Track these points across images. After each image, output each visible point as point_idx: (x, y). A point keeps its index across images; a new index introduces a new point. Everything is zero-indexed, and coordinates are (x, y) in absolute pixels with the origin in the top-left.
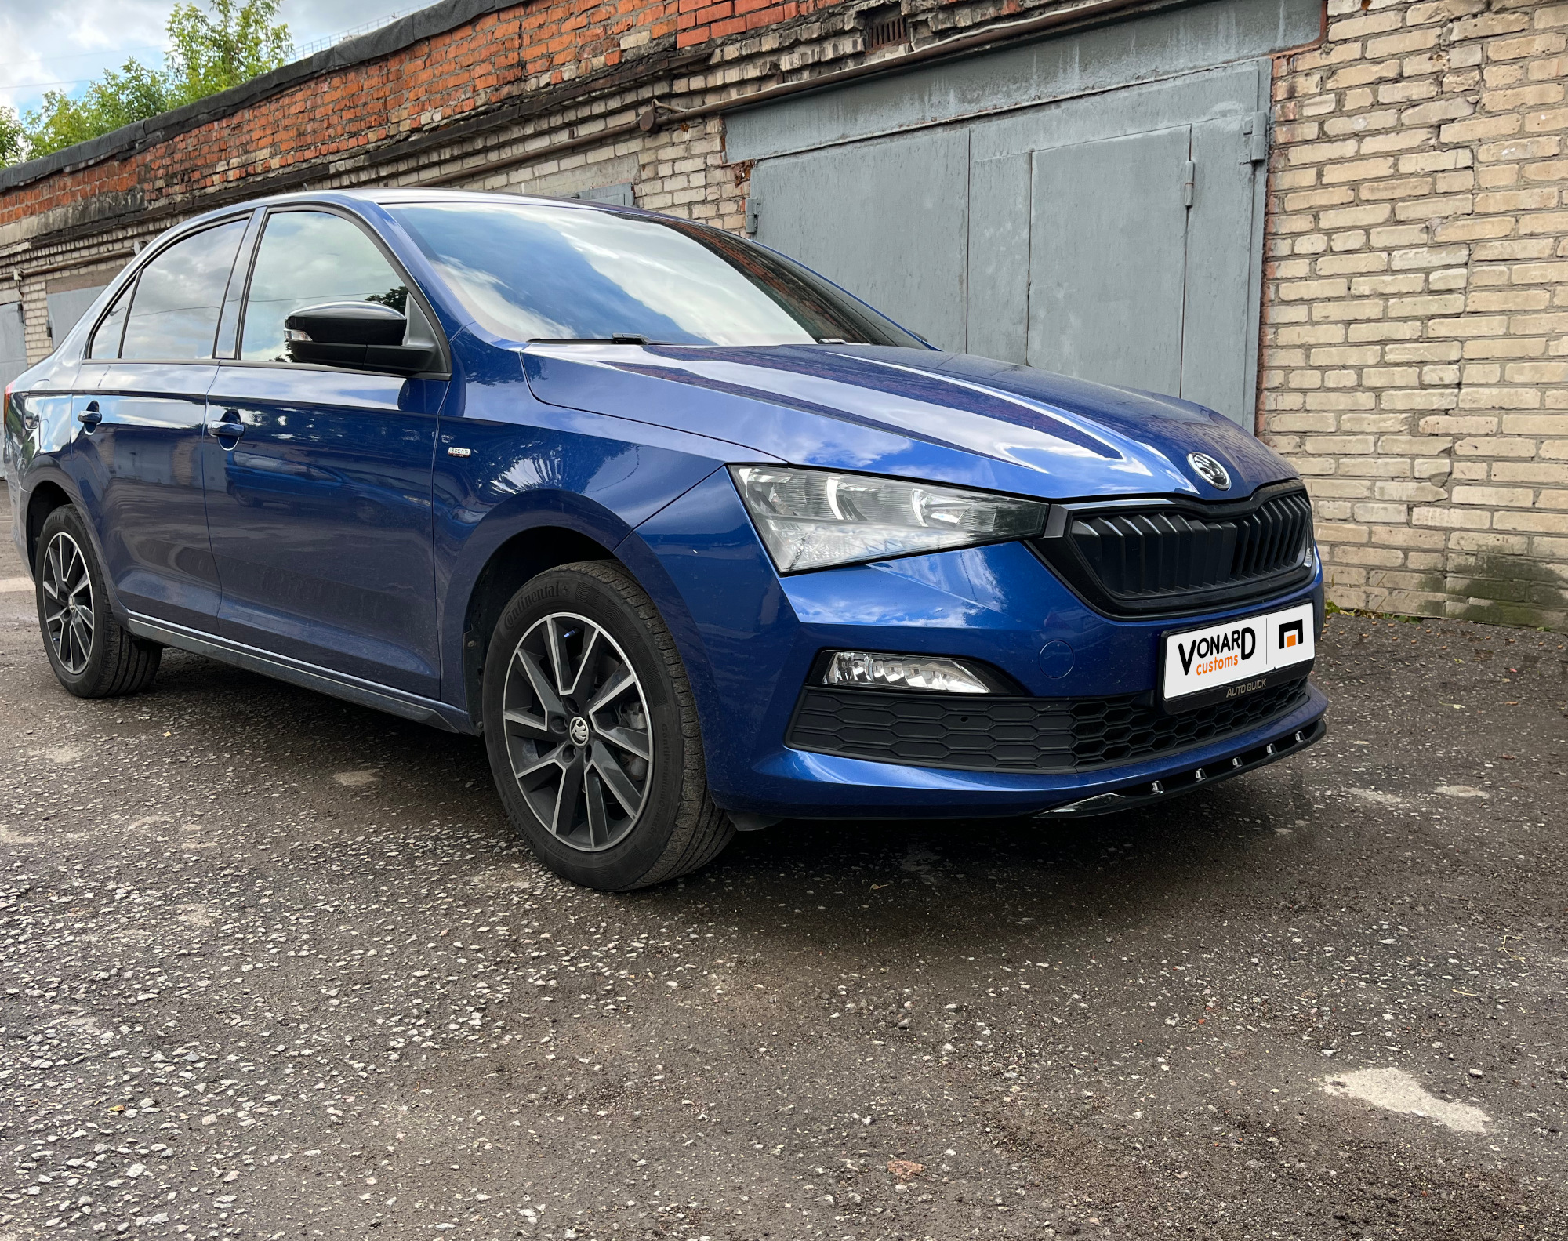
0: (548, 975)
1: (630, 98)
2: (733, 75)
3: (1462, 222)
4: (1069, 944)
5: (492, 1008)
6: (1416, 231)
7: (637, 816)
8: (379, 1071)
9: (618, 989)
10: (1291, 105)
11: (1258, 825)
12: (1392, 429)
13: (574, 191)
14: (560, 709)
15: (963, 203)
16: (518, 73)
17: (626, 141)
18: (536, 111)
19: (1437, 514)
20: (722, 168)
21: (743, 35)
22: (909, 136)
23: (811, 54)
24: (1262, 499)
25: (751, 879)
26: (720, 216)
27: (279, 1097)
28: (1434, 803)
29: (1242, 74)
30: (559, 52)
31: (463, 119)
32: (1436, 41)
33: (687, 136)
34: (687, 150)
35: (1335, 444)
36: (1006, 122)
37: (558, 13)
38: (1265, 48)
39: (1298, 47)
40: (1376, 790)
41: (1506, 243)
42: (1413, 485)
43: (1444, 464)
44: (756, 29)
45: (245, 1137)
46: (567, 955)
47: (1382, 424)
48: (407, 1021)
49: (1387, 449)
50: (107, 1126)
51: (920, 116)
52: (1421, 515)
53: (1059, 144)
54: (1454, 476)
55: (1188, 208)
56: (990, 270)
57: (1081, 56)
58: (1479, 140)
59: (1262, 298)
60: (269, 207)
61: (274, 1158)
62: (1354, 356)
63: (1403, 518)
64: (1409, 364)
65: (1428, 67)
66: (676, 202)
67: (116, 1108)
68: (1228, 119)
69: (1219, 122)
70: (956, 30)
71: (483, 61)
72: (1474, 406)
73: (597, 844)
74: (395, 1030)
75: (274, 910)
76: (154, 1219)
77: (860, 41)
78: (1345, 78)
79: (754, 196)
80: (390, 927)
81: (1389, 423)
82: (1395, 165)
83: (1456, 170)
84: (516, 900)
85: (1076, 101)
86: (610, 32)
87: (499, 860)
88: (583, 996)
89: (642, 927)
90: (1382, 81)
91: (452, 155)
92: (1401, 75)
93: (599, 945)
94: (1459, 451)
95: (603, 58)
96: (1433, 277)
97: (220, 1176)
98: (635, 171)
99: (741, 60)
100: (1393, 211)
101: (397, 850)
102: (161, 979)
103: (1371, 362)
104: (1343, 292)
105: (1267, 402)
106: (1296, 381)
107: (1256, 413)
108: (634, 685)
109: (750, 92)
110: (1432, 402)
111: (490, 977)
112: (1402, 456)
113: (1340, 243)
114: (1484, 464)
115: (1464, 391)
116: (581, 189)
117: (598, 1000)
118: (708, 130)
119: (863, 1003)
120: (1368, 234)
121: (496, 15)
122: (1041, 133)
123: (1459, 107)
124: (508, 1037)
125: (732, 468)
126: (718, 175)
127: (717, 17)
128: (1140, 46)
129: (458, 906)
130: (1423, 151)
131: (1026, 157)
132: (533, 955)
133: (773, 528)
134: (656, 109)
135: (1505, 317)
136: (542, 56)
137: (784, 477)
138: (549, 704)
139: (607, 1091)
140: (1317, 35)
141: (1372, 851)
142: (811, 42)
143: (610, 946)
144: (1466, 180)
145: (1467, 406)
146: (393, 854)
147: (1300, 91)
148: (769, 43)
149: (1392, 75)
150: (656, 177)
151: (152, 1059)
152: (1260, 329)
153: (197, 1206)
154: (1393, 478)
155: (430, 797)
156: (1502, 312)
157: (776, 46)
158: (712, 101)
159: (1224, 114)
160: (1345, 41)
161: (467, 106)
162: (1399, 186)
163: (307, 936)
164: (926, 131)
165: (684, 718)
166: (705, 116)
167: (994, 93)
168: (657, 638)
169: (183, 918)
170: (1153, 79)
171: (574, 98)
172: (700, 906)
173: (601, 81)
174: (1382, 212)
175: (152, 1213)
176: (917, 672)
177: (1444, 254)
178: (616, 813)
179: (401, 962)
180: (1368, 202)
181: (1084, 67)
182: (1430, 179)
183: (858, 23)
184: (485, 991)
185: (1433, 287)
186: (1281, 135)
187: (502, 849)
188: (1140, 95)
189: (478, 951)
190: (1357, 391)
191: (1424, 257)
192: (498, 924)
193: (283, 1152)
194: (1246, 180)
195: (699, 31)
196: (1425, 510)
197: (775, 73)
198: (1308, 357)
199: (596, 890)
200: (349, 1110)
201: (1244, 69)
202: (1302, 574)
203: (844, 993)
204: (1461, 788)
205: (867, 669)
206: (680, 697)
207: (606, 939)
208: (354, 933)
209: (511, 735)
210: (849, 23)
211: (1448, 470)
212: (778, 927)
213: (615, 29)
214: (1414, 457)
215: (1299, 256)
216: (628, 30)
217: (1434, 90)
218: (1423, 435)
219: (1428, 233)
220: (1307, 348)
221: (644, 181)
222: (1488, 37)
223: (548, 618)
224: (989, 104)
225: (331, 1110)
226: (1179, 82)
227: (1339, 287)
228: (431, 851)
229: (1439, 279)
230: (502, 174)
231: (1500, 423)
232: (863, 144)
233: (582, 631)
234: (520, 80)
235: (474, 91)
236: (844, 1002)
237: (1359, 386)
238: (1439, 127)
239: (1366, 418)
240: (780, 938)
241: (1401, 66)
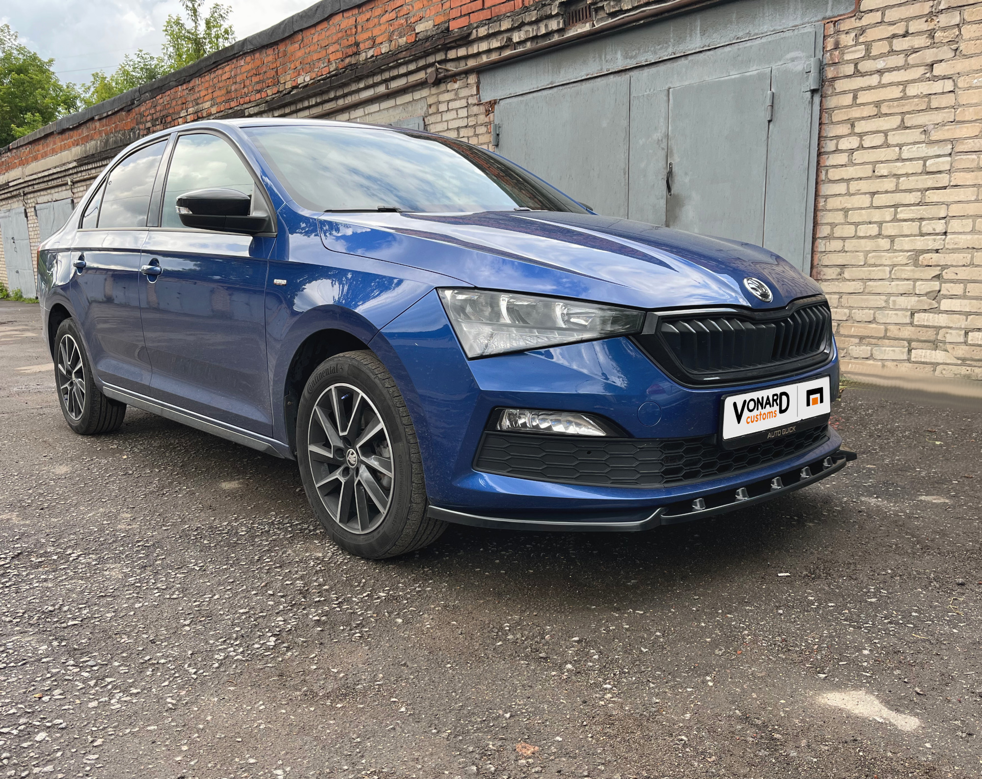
0: (322, 613)
1: (421, 63)
2: (484, 46)
3: (948, 127)
4: (659, 599)
5: (284, 634)
6: (918, 133)
7: (386, 512)
8: (204, 674)
9: (364, 623)
10: (837, 53)
11: (795, 520)
12: (901, 263)
13: (388, 122)
14: (340, 444)
15: (626, 123)
16: (355, 50)
17: (420, 90)
18: (365, 73)
19: (931, 317)
20: (478, 105)
21: (490, 21)
22: (592, 81)
23: (531, 31)
24: (794, 309)
25: (462, 553)
26: (477, 135)
27: (139, 690)
28: (917, 506)
29: (803, 34)
30: (379, 36)
31: (323, 79)
32: (930, 10)
33: (456, 86)
34: (456, 94)
35: (863, 273)
36: (653, 70)
37: (378, 11)
38: (820, 17)
39: (841, 15)
40: (877, 497)
41: (976, 141)
42: (917, 298)
43: (936, 285)
45: (112, 716)
46: (337, 600)
47: (895, 259)
48: (228, 641)
49: (898, 275)
50: (31, 706)
51: (599, 68)
52: (919, 318)
53: (686, 83)
54: (941, 293)
55: (770, 121)
56: (643, 165)
57: (701, 26)
58: (958, 74)
59: (816, 179)
60: (179, 132)
61: (128, 731)
62: (877, 216)
63: (908, 320)
64: (912, 220)
65: (924, 26)
66: (450, 127)
67: (37, 695)
68: (795, 63)
69: (790, 65)
70: (622, 12)
71: (334, 43)
72: (956, 247)
73: (363, 529)
74: (220, 647)
75: (163, 568)
76: (45, 769)
77: (561, 21)
78: (871, 35)
79: (496, 122)
80: (231, 580)
81: (900, 259)
82: (904, 91)
83: (943, 93)
84: (312, 563)
85: (697, 55)
86: (409, 22)
87: (307, 537)
88: (342, 628)
89: (387, 583)
90: (894, 36)
91: (316, 102)
92: (907, 32)
93: (358, 594)
94: (945, 276)
95: (405, 38)
96: (928, 163)
97: (92, 742)
98: (425, 109)
99: (488, 37)
100: (903, 120)
101: (246, 531)
102: (85, 612)
103: (888, 218)
104: (870, 174)
105: (819, 246)
106: (838, 232)
107: (812, 254)
108: (382, 429)
109: (494, 57)
110: (928, 245)
111: (286, 614)
112: (908, 280)
113: (868, 142)
114: (962, 285)
115: (949, 237)
116: (393, 121)
117: (351, 630)
118: (469, 81)
119: (519, 636)
120: (886, 136)
121: (341, 14)
122: (675, 76)
123: (946, 53)
124: (289, 654)
125: (440, 291)
126: (475, 109)
127: (474, 10)
129: (275, 568)
130: (922, 81)
131: (666, 93)
132: (316, 600)
133: (465, 329)
134: (437, 70)
135: (975, 189)
136: (369, 39)
137: (474, 296)
138: (335, 441)
139: (346, 691)
140: (853, 7)
141: (869, 539)
142: (531, 23)
143: (365, 595)
144: (950, 100)
145: (950, 247)
146: (243, 533)
147: (842, 44)
148: (506, 25)
149: (901, 32)
150: (438, 112)
151: (67, 664)
152: (815, 199)
153: (73, 761)
154: (901, 295)
155: (274, 497)
156: (974, 186)
157: (510, 26)
158: (471, 63)
159: (793, 60)
160: (871, 11)
161: (325, 71)
162: (906, 104)
163: (179, 586)
164: (603, 78)
165: (412, 451)
166: (467, 72)
167: (646, 52)
168: (396, 400)
169: (107, 573)
170: (747, 39)
171: (388, 64)
172: (426, 570)
173: (404, 53)
174: (896, 121)
175: (45, 765)
176: (559, 421)
177: (936, 148)
178: (374, 511)
179: (233, 603)
180: (886, 115)
181: (703, 32)
182: (926, 100)
183: (560, 10)
184: (281, 623)
185: (928, 170)
186: (830, 73)
187: (310, 531)
188: (738, 49)
189: (282, 597)
190: (879, 238)
191: (924, 150)
192: (298, 579)
193: (134, 726)
194: (807, 102)
195: (463, 19)
196: (922, 315)
197: (509, 44)
198: (846, 216)
199: (362, 558)
200: (180, 700)
201: (806, 30)
202: (824, 357)
203: (508, 628)
204: (935, 497)
205: (527, 420)
206: (410, 437)
207: (363, 589)
208: (208, 584)
209: (313, 460)
210: (554, 10)
211: (938, 289)
212: (473, 584)
213: (413, 20)
214: (916, 280)
215: (842, 151)
216: (420, 20)
217: (928, 42)
218: (921, 266)
219: (925, 134)
220: (846, 211)
221: (430, 115)
222: (964, 6)
223: (332, 387)
224: (642, 59)
225: (169, 700)
226: (764, 40)
227: (867, 171)
228: (266, 531)
229: (933, 164)
230: (346, 113)
231: (972, 258)
232: (563, 87)
233: (352, 395)
234: (357, 54)
235: (329, 62)
236: (507, 634)
237: (879, 235)
238: (932, 65)
239: (884, 256)
240: (473, 591)
241: (907, 26)
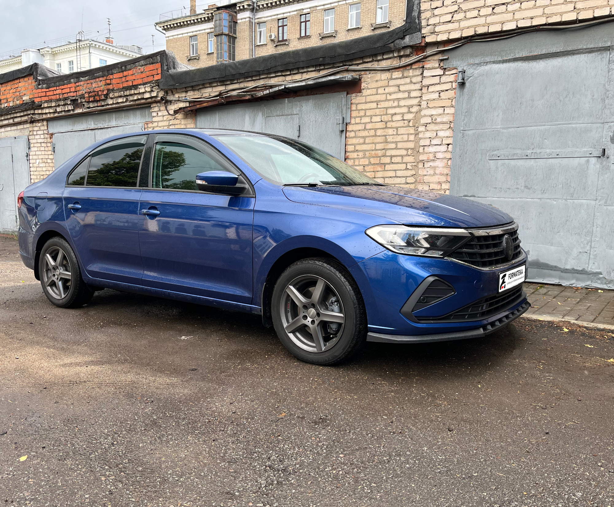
44: (51, 100)
128: (125, 116)
